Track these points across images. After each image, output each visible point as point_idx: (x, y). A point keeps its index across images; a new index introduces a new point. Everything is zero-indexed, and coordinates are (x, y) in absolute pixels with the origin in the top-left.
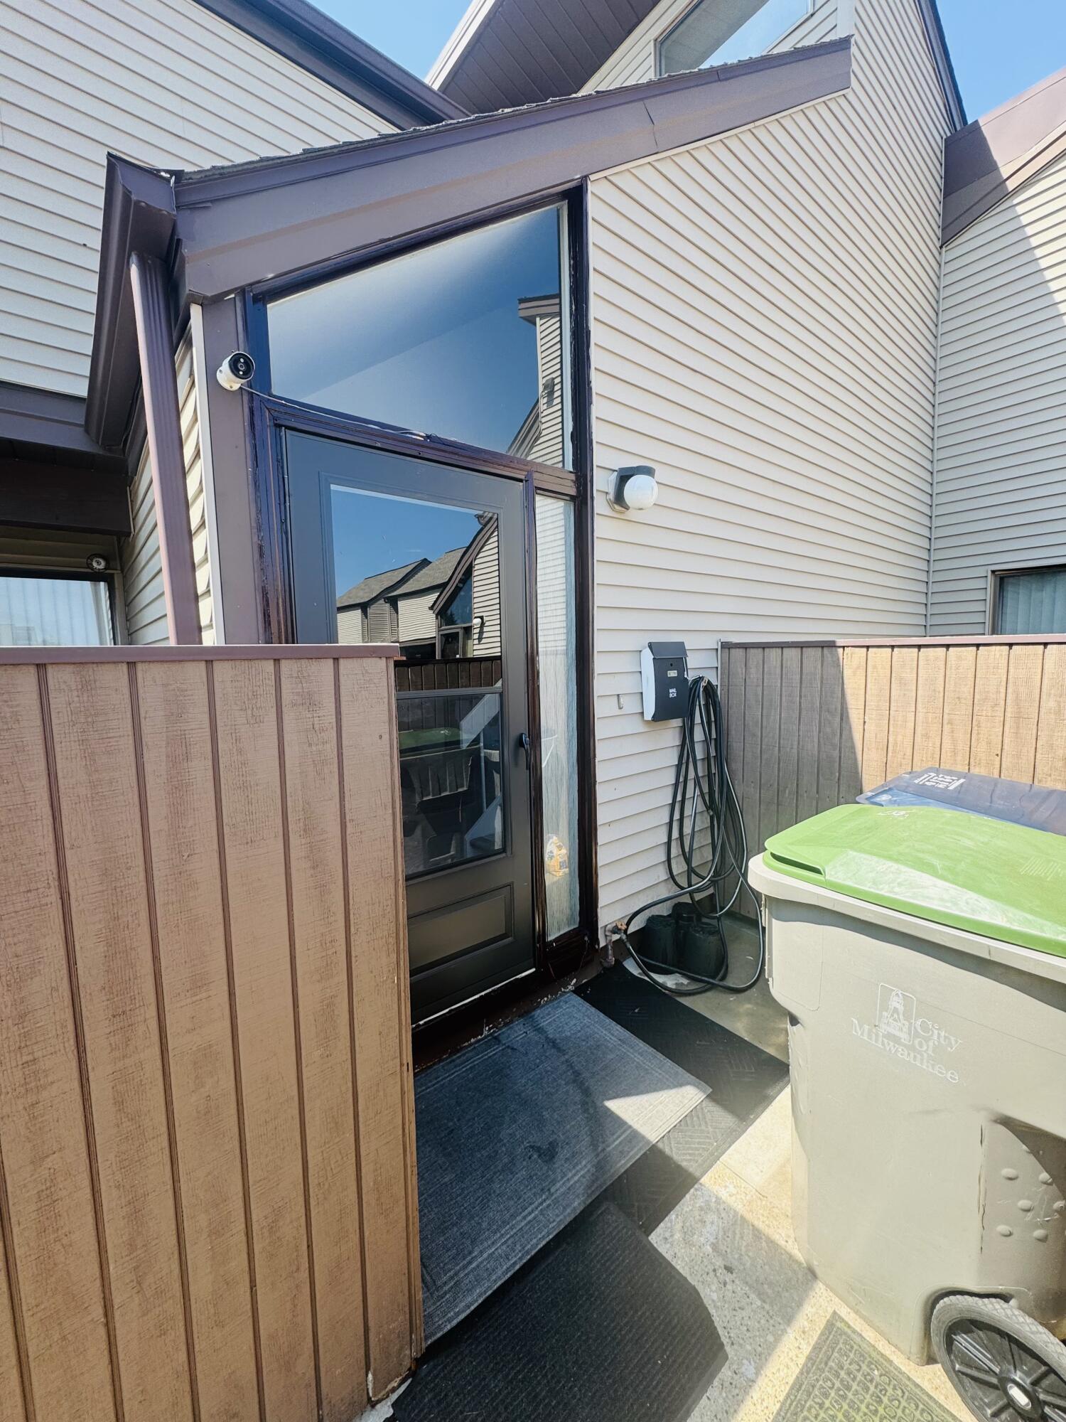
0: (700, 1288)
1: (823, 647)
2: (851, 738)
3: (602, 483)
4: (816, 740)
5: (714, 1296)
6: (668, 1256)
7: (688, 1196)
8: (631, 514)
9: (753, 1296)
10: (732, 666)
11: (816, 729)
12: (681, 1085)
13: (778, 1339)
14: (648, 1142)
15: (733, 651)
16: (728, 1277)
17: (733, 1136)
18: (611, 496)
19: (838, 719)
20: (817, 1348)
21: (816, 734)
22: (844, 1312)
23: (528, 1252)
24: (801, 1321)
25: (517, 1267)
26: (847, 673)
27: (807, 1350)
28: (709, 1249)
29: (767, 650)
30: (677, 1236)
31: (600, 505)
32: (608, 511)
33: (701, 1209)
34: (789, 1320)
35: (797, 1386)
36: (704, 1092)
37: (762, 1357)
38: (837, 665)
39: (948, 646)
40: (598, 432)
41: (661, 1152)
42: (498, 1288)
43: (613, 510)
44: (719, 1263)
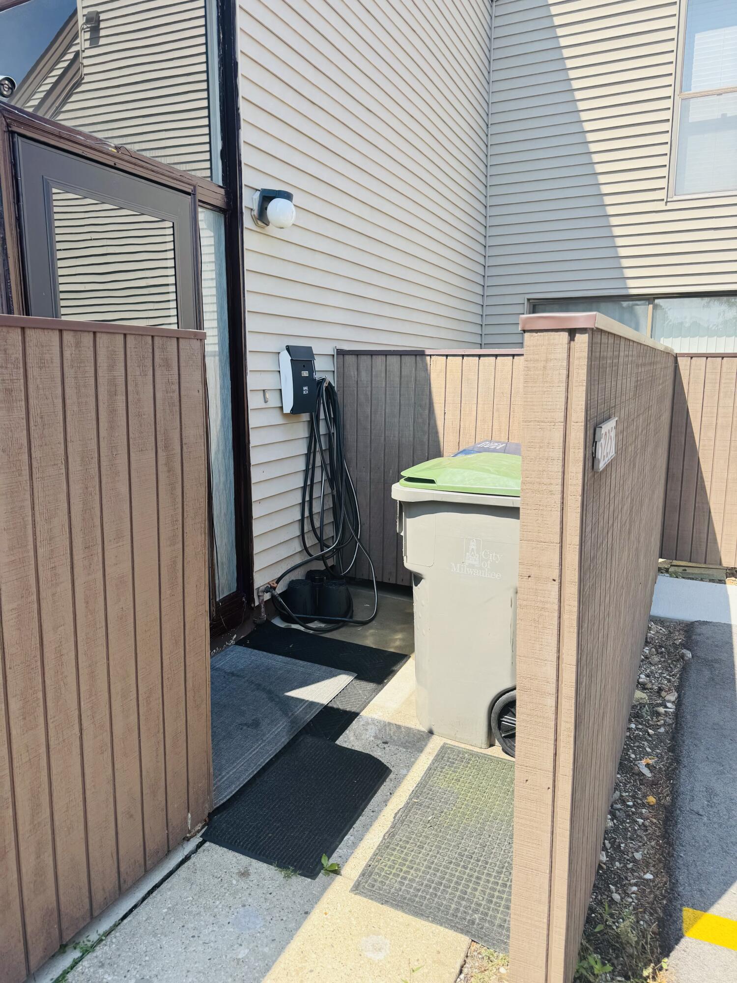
0: (371, 753)
1: (416, 355)
2: (435, 426)
3: (249, 201)
4: (412, 429)
5: (380, 754)
6: (349, 747)
7: (354, 722)
8: (270, 230)
9: (401, 749)
10: (346, 370)
11: (411, 421)
12: (336, 676)
13: (416, 759)
14: (322, 705)
15: (347, 357)
16: (386, 746)
17: (377, 691)
18: (256, 213)
19: (427, 412)
20: (437, 755)
21: (411, 424)
22: (449, 742)
23: (259, 765)
24: (428, 749)
25: (255, 772)
26: (433, 376)
27: (431, 758)
28: (372, 738)
29: (374, 357)
30: (352, 738)
31: (248, 221)
32: (253, 227)
33: (363, 725)
34: (421, 752)
35: (429, 769)
36: (353, 676)
37: (409, 767)
38: (426, 369)
39: (496, 356)
40: (246, 155)
41: (332, 708)
42: (246, 783)
43: (256, 224)
44: (379, 742)
